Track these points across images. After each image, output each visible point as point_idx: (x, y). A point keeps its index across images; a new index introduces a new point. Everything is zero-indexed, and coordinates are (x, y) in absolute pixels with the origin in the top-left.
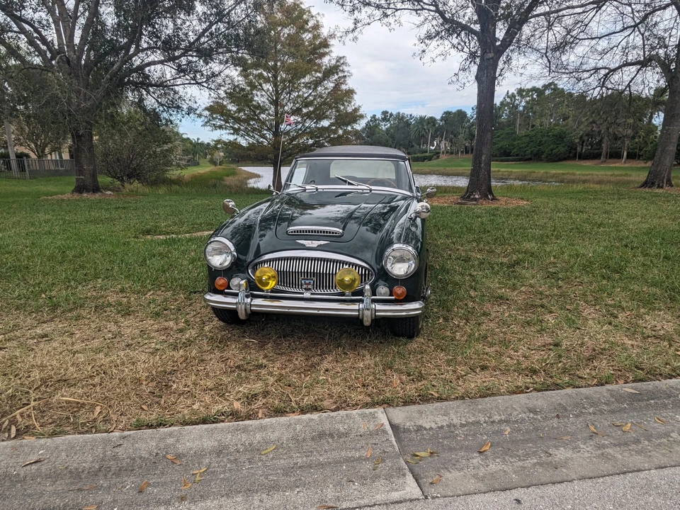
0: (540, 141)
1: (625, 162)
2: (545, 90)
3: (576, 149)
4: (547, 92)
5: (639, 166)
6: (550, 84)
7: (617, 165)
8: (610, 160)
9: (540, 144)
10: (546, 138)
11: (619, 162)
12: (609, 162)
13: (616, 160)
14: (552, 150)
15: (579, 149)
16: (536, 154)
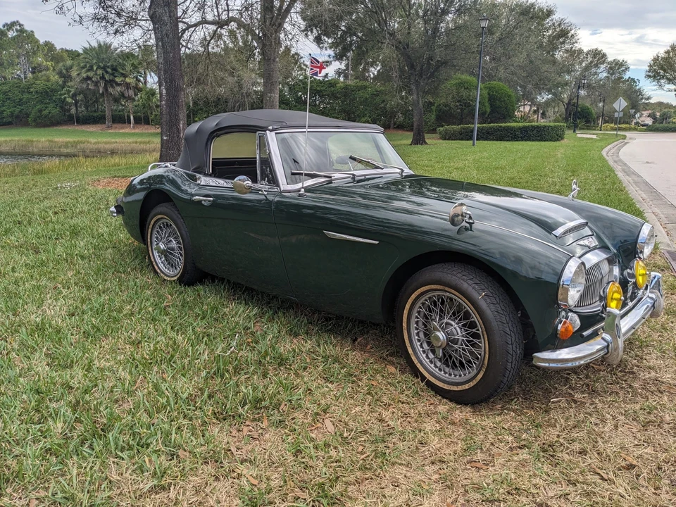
0: (21, 100)
1: (134, 127)
2: (8, 30)
3: (69, 110)
4: (11, 34)
5: (150, 131)
6: (13, 24)
7: (127, 130)
8: (114, 125)
9: (20, 102)
10: (26, 96)
11: (127, 128)
12: (116, 128)
13: (120, 125)
14: (40, 111)
15: (73, 111)
16: (17, 117)
